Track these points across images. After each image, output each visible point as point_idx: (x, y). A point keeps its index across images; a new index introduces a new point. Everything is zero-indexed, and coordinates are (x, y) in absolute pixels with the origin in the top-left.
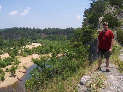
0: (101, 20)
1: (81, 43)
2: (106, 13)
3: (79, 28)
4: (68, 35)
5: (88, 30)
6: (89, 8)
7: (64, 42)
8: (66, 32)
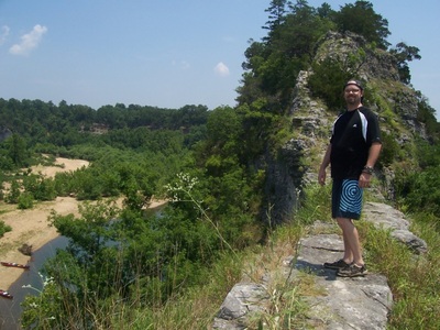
0: (305, 83)
1: (231, 160)
2: (321, 56)
3: (227, 109)
4: (186, 131)
5: (258, 114)
6: (265, 38)
7: (173, 156)
8: (180, 121)
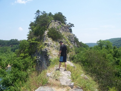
0: (47, 34)
1: (27, 54)
2: (50, 27)
3: (25, 40)
4: (12, 47)
5: (34, 42)
6: (35, 21)
7: (8, 54)
8: (10, 44)
